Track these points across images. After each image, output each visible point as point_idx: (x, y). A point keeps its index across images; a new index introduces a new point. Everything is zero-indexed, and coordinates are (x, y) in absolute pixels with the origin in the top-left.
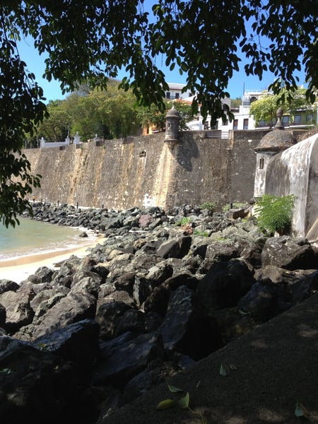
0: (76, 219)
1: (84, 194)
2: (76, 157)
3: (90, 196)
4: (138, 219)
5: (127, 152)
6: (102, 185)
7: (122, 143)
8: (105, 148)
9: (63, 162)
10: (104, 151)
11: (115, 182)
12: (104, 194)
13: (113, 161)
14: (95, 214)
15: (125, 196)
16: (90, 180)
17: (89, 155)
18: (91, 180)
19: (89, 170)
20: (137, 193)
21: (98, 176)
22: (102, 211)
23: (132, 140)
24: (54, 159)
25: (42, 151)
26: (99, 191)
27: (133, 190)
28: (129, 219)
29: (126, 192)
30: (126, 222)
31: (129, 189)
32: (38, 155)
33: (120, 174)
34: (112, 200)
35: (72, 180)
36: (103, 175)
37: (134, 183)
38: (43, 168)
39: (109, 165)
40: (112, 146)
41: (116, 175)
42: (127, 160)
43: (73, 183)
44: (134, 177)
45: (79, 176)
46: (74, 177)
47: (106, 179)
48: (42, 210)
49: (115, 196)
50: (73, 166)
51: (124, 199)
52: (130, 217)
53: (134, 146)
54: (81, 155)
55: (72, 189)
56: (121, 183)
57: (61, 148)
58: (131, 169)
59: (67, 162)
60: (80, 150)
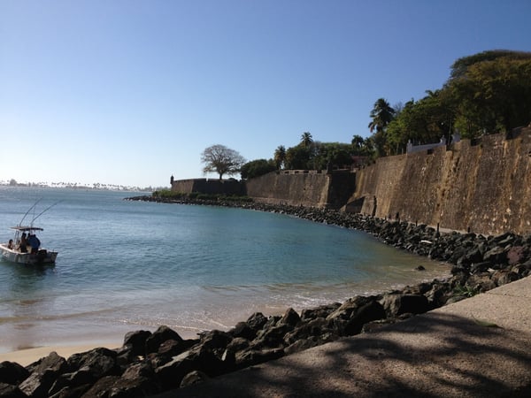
0: (430, 245)
1: (453, 212)
2: (446, 162)
3: (460, 215)
4: (506, 252)
5: (512, 151)
6: (475, 199)
7: (504, 138)
8: (482, 146)
9: (430, 170)
10: (480, 151)
11: (493, 194)
12: (479, 213)
13: (492, 165)
14: (455, 239)
15: (507, 216)
16: (461, 193)
17: (461, 159)
18: (463, 192)
19: (460, 180)
20: (525, 211)
21: (472, 188)
22: (467, 236)
23: (518, 133)
24: (421, 166)
25: (408, 157)
26: (472, 208)
27: (519, 206)
28: (494, 250)
29: (509, 210)
30: (487, 255)
31: (512, 205)
32: (404, 162)
33: (501, 183)
34: (488, 220)
35: (439, 192)
36: (478, 185)
37: (519, 196)
38: (408, 179)
39: (486, 172)
40: (491, 144)
41: (495, 185)
42: (512, 163)
43: (440, 197)
44: (520, 187)
45: (449, 188)
46: (442, 189)
47: (481, 190)
48: (394, 232)
49: (493, 216)
50: (441, 175)
51: (505, 221)
52: (495, 249)
53: (522, 142)
54: (452, 158)
55: (438, 205)
56: (502, 197)
57: (430, 152)
58: (517, 175)
59: (435, 169)
60: (450, 152)
